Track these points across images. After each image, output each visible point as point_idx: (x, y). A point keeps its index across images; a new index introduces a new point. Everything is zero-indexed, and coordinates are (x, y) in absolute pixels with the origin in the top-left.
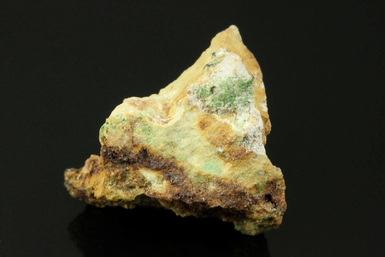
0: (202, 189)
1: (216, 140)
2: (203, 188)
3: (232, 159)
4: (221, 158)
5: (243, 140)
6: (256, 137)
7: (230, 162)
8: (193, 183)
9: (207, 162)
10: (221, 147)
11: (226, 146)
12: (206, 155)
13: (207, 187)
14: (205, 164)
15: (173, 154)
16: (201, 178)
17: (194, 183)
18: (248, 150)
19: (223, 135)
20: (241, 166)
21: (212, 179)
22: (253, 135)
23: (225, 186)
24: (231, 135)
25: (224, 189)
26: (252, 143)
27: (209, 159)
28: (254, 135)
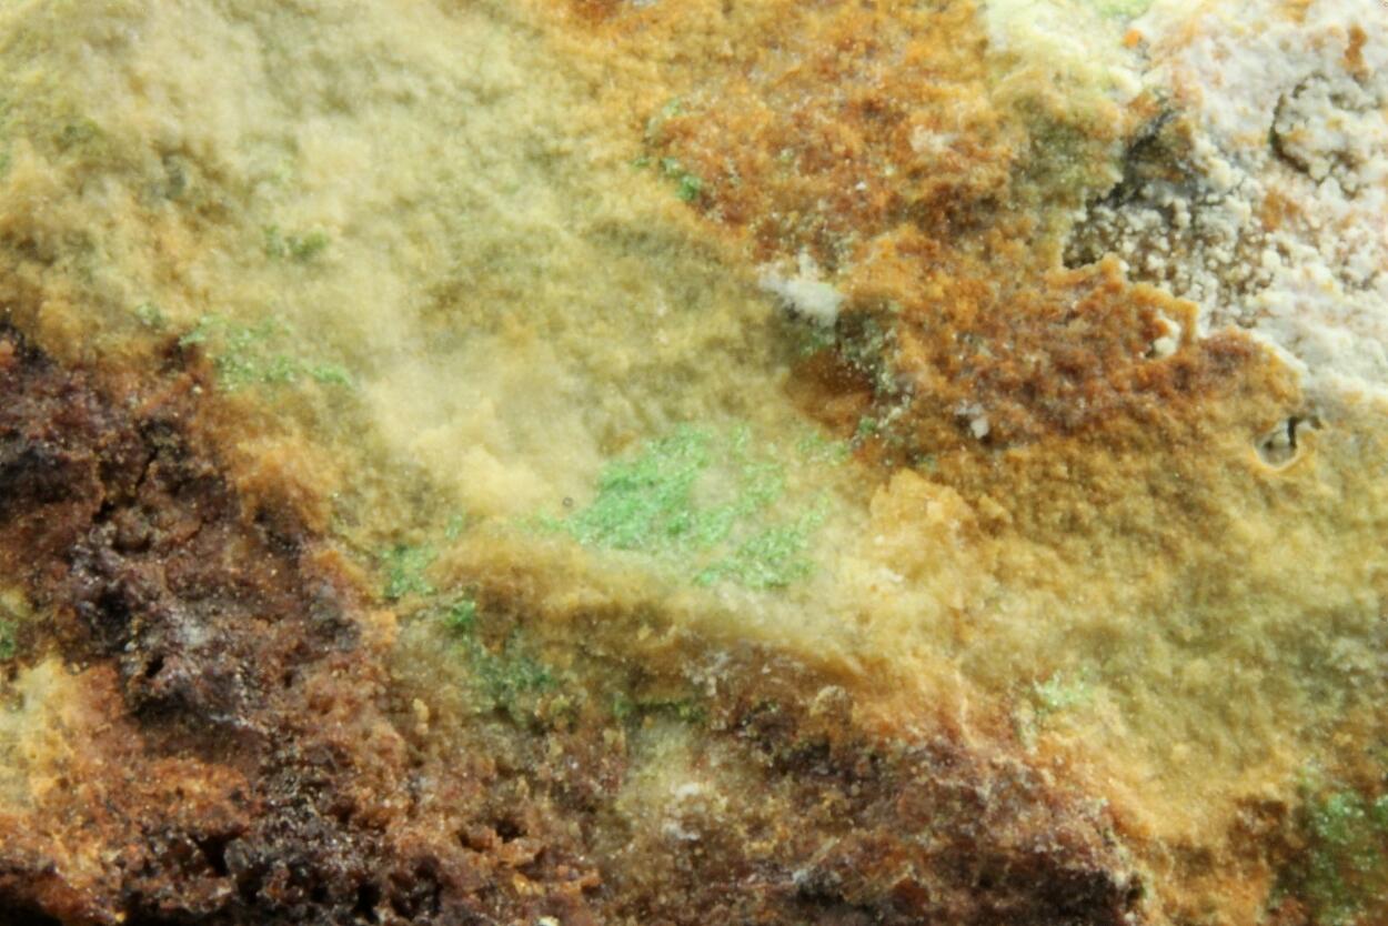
0: (545, 803)
1: (762, 156)
2: (557, 789)
3: (963, 423)
4: (811, 411)
5: (1117, 177)
6: (1301, 168)
7: (931, 467)
8: (420, 707)
9: (629, 453)
10: (828, 260)
11: (887, 239)
12: (623, 356)
13: (610, 784)
14: (603, 468)
15: (175, 311)
16: (530, 656)
17: (434, 719)
18: (1185, 317)
19: (859, 93)
20: (1086, 533)
21: (676, 679)
22: (1258, 132)
23: (849, 778)
24: (969, 101)
25: (835, 826)
26: (1243, 237)
27: (654, 408)
28: (1276, 141)
